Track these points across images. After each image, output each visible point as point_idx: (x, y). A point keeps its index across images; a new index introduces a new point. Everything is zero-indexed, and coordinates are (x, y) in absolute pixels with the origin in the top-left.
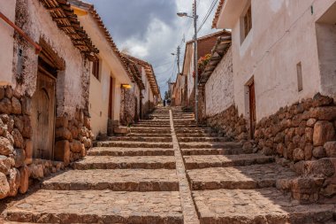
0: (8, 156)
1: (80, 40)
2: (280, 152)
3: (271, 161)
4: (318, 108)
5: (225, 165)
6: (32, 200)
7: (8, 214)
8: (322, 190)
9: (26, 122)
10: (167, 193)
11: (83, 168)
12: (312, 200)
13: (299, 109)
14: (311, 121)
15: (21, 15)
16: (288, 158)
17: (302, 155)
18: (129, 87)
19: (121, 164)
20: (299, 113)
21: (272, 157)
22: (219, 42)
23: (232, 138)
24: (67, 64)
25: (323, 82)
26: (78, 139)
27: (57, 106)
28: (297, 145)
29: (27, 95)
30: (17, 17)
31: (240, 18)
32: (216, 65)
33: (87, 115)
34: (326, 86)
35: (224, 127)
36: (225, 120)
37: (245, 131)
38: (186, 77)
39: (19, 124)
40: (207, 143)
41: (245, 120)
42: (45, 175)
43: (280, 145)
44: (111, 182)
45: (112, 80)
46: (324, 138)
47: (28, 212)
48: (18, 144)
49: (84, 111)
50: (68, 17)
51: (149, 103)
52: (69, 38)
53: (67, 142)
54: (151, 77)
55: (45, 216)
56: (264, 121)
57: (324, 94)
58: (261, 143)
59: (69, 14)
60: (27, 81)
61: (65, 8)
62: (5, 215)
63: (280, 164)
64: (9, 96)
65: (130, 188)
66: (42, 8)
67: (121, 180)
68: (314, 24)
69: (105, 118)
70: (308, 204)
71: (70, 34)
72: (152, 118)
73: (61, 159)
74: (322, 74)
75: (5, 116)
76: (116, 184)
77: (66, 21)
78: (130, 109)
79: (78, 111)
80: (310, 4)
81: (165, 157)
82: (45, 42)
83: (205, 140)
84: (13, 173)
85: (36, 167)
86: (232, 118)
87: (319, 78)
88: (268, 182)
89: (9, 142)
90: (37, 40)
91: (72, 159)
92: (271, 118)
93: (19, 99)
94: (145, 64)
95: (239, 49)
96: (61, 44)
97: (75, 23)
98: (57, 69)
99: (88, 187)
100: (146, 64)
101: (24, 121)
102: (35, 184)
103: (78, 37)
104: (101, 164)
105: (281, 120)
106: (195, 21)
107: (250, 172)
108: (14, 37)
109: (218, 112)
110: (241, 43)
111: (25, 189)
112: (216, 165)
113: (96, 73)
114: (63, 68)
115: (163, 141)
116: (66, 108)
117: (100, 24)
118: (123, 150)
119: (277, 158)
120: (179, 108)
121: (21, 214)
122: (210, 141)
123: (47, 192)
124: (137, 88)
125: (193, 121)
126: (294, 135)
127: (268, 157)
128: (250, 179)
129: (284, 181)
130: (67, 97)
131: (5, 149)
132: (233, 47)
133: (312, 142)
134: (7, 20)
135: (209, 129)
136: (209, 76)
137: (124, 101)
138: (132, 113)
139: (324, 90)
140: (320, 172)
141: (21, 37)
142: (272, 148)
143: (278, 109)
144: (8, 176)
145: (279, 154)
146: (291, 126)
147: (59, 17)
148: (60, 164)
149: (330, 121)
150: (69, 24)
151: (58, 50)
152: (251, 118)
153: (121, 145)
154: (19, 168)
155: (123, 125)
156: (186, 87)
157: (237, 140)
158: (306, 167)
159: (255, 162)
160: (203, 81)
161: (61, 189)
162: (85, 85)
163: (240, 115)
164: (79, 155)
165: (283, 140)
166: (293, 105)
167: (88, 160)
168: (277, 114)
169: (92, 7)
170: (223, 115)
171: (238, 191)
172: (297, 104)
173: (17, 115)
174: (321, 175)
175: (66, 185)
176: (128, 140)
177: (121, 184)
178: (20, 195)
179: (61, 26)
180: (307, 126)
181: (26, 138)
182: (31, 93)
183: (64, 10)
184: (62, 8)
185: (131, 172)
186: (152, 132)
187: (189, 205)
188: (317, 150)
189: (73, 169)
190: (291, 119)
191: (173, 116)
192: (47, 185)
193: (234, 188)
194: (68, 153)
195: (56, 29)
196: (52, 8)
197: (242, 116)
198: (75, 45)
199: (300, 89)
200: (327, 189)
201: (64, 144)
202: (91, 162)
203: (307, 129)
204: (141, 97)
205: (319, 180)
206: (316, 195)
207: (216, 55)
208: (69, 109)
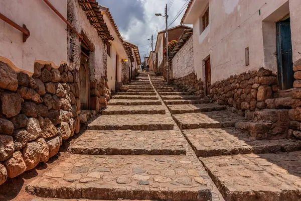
0: (68, 111)
1: (103, 32)
2: (231, 104)
3: (224, 109)
4: (262, 77)
5: (196, 111)
6: (84, 138)
7: (72, 149)
8: (270, 131)
9: (76, 88)
10: (167, 131)
11: (108, 114)
12: (263, 138)
13: (247, 77)
14: (255, 85)
15: (70, 15)
16: (237, 108)
17: (248, 106)
18: (127, 61)
19: (132, 111)
20: (245, 79)
21: (225, 106)
22: (185, 33)
23: (192, 93)
24: (96, 48)
25: (266, 61)
26: (102, 96)
27: (90, 75)
28: (244, 100)
29: (75, 69)
30: (68, 16)
31: (200, 17)
32: (180, 47)
33: (106, 80)
34: (268, 63)
35: (186, 86)
36: (187, 81)
37: (202, 89)
38: (157, 54)
39: (73, 90)
40: (178, 96)
41: (202, 82)
42: (88, 120)
43: (231, 99)
44: (131, 124)
45: (117, 57)
46: (266, 96)
47: (85, 148)
48: (73, 102)
49: (104, 77)
50: (97, 16)
51: (136, 70)
52: (96, 30)
53: (97, 98)
54: (137, 53)
55: (96, 150)
56: (217, 84)
57: (266, 68)
58: (215, 97)
59: (98, 14)
60: (75, 60)
61: (96, 10)
62: (70, 150)
63: (231, 111)
64: (66, 71)
65: (143, 128)
66: (81, 10)
67: (136, 123)
68: (261, 22)
69: (114, 80)
70: (261, 140)
71: (97, 28)
72: (138, 79)
73: (94, 109)
74: (265, 55)
75: (65, 84)
76: (135, 126)
77: (95, 19)
78: (127, 75)
79: (102, 77)
80: (258, 9)
81: (157, 106)
82: (83, 33)
83: (176, 94)
84: (72, 121)
85: (83, 116)
86: (192, 81)
87: (263, 57)
88: (228, 123)
89: (68, 102)
90: (79, 32)
91: (101, 108)
92: (223, 82)
93: (72, 72)
94: (133, 46)
95: (199, 37)
96: (92, 34)
97: (101, 20)
98: (90, 51)
99: (116, 128)
100: (135, 46)
101: (75, 87)
102: (83, 127)
103: (102, 30)
104: (119, 111)
105: (231, 83)
106: (166, 19)
107: (214, 116)
108: (67, 30)
109: (182, 76)
110: (200, 33)
111: (78, 131)
112: (190, 112)
113: (109, 52)
114: (93, 51)
115: (150, 94)
116: (96, 76)
117: (112, 20)
118: (130, 101)
119: (228, 107)
120: (153, 73)
121: (80, 149)
122: (180, 94)
123: (92, 132)
124: (130, 61)
125: (163, 81)
126: (242, 93)
127: (221, 106)
128: (217, 122)
129: (241, 124)
130: (96, 69)
131: (67, 107)
132: (194, 36)
133: (256, 99)
134: (63, 18)
135: (176, 87)
136: (175, 54)
137: (123, 70)
138: (128, 77)
139: (266, 66)
140: (269, 119)
141: (71, 30)
142: (224, 101)
143: (229, 77)
144: (69, 124)
145: (229, 105)
146: (240, 88)
147: (91, 16)
148: (94, 112)
149: (269, 86)
150: (97, 21)
151: (91, 38)
152: (206, 81)
153: (126, 98)
154: (75, 118)
155: (124, 84)
156: (157, 60)
157: (196, 95)
158: (256, 115)
159: (214, 109)
160: (171, 57)
161: (99, 130)
162: (105, 61)
163: (198, 79)
164: (104, 105)
165: (233, 96)
166: (241, 74)
167: (110, 108)
168: (228, 80)
169: (108, 9)
170: (185, 78)
171: (211, 129)
172: (245, 74)
173: (71, 83)
174: (270, 121)
175: (103, 127)
176: (129, 94)
177: (138, 126)
178: (76, 135)
179: (92, 22)
180: (252, 88)
181: (77, 97)
182: (78, 68)
183: (95, 12)
184: (94, 10)
185: (139, 116)
186: (141, 89)
187: (183, 139)
188: (260, 104)
189: (102, 115)
190: (240, 83)
191: (150, 77)
192: (91, 127)
193: (208, 128)
194: (98, 105)
195: (89, 24)
196: (87, 10)
197: (200, 79)
198: (99, 35)
199: (247, 65)
200: (273, 130)
201: (96, 99)
202: (112, 110)
203: (252, 90)
204: (132, 66)
205: (269, 125)
206: (266, 134)
207: (181, 41)
208: (97, 77)
